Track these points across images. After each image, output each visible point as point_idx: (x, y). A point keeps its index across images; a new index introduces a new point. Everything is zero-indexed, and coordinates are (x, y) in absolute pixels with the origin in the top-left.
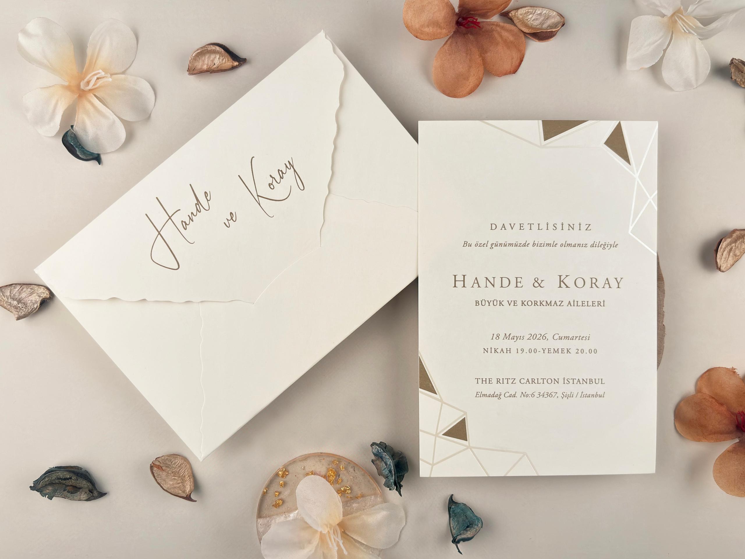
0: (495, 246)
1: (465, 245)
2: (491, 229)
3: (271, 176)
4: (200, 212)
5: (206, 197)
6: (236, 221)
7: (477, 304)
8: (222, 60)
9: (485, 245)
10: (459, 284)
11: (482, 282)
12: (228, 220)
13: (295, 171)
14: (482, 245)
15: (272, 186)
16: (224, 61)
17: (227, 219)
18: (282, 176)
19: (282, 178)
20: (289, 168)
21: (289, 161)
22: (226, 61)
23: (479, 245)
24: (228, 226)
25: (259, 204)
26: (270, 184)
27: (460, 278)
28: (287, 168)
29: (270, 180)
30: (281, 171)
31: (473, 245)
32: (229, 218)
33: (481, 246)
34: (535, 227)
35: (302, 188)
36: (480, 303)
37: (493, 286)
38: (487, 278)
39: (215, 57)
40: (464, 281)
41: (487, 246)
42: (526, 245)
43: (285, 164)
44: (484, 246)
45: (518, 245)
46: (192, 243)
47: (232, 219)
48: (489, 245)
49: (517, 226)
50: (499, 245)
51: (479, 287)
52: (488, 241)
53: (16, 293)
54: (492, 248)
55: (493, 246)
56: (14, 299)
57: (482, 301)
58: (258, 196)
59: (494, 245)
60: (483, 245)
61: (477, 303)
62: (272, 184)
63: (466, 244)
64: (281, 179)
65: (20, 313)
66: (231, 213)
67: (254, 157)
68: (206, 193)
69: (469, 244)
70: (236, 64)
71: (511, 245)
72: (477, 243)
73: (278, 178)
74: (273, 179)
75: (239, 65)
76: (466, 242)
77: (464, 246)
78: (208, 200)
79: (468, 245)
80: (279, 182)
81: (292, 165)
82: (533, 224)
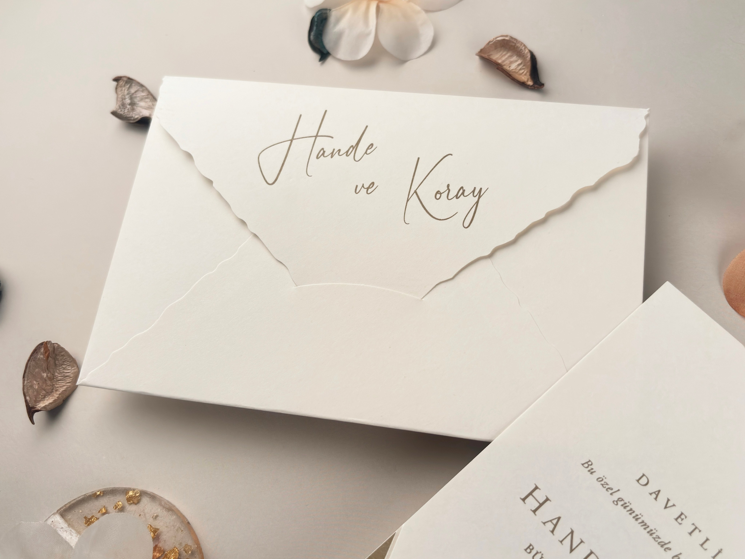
0: (622, 505)
1: (586, 465)
2: (638, 481)
3: (448, 186)
4: (347, 155)
5: (368, 149)
6: (369, 194)
7: (528, 550)
8: (520, 69)
9: (611, 492)
10: (531, 503)
11: (562, 530)
12: (363, 186)
13: (477, 203)
14: (607, 487)
15: (438, 196)
16: (521, 72)
17: (363, 184)
18: (459, 196)
19: (457, 197)
20: (475, 195)
21: (481, 189)
22: (523, 72)
23: (602, 482)
24: (357, 192)
25: (408, 200)
26: (439, 193)
27: (540, 496)
28: (472, 193)
29: (443, 189)
30: (464, 191)
31: (595, 476)
32: (366, 186)
33: (604, 486)
34: (699, 538)
35: (466, 225)
36: (534, 552)
37: (572, 550)
38: (572, 532)
39: (516, 61)
40: (541, 505)
41: (611, 494)
42: (666, 546)
43: (475, 188)
44: (608, 490)
45: (654, 536)
46: (308, 176)
47: (368, 189)
48: (616, 497)
49: (675, 512)
50: (628, 508)
51: (552, 532)
52: (619, 490)
53: (139, 97)
54: (616, 502)
55: (620, 503)
56: (131, 98)
57: (537, 553)
58: (415, 192)
59: (622, 503)
60: (609, 488)
61: (530, 548)
62: (441, 194)
63: (588, 465)
64: (455, 197)
65: (120, 110)
66: (373, 183)
67: (451, 155)
68: (372, 145)
69: (592, 469)
70: (530, 83)
71: (644, 525)
72: (604, 478)
73: (453, 194)
74: (448, 190)
75: (531, 86)
76: (590, 463)
77: (583, 464)
78: (366, 153)
79: (589, 468)
80: (449, 198)
81: (481, 195)
82: (700, 531)
